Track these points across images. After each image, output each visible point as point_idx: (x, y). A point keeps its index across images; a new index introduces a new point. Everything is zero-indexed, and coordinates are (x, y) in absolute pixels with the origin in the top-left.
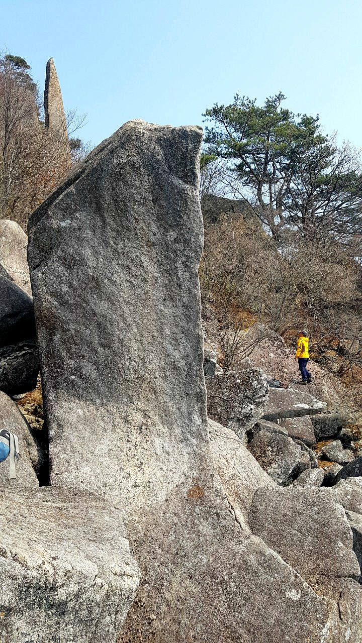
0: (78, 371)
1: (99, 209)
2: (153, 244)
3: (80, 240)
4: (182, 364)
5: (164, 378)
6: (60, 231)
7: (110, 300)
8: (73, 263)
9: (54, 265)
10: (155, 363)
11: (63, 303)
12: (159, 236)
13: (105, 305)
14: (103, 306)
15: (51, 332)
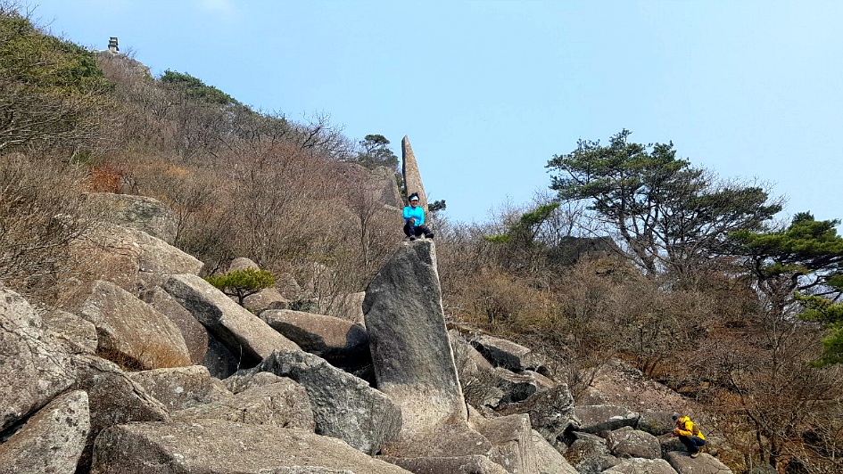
0: (390, 365)
1: (392, 281)
2: (418, 294)
3: (385, 297)
4: (440, 353)
5: (433, 362)
6: (375, 293)
7: (402, 325)
8: (383, 308)
9: (374, 310)
10: (427, 355)
11: (380, 329)
12: (420, 289)
13: (399, 327)
14: (398, 328)
15: (376, 346)
